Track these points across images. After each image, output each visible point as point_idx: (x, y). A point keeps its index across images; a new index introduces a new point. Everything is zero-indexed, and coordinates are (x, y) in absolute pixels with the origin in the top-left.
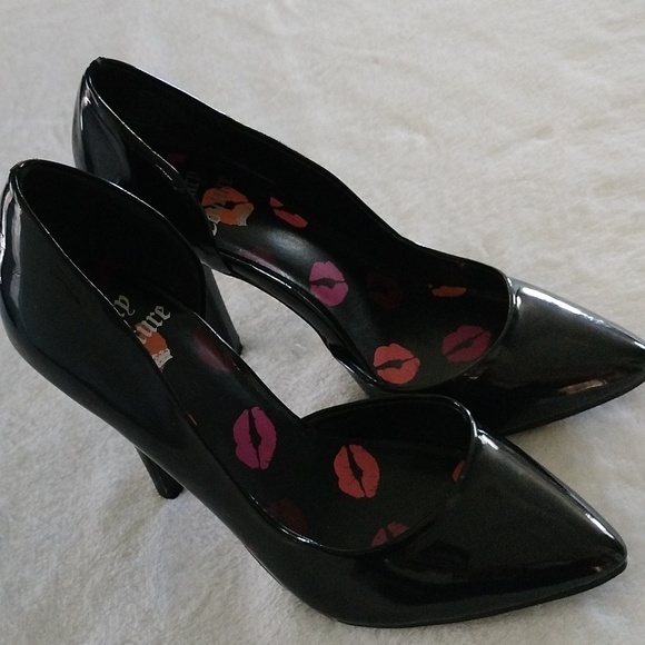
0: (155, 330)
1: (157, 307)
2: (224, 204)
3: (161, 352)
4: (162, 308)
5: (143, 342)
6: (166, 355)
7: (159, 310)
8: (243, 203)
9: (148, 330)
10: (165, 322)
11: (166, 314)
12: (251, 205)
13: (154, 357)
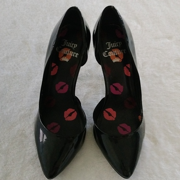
2: (116, 54)
4: (78, 55)
5: (68, 54)
6: (67, 60)
7: (77, 54)
8: (120, 58)
9: (71, 54)
10: (75, 57)
11: (77, 56)
12: (121, 61)
13: (65, 58)
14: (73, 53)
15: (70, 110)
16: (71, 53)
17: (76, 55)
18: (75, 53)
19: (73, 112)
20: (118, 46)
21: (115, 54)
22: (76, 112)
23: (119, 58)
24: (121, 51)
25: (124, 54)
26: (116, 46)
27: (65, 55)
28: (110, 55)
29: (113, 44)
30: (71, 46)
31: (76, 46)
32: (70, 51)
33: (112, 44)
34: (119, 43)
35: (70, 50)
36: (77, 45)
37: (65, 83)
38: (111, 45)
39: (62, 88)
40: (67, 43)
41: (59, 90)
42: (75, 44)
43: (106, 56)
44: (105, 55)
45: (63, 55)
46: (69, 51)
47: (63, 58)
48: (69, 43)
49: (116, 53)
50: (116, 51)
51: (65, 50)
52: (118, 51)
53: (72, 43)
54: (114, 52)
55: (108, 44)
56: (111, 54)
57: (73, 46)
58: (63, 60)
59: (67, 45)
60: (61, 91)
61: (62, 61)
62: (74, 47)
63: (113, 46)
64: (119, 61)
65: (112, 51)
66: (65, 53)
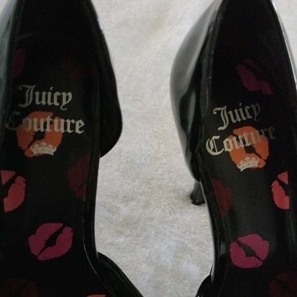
0: (63, 131)
1: (81, 121)
2: (248, 144)
3: (51, 146)
4: (83, 124)
5: (48, 130)
6: (50, 150)
7: (79, 124)
8: (261, 157)
9: (59, 126)
10: (74, 133)
11: (80, 129)
12: (263, 164)
13: (44, 144)
14: (66, 124)
16: (60, 122)
17: (77, 127)
18: (73, 121)
20: (249, 117)
21: (244, 143)
23: (257, 154)
24: (260, 134)
25: (270, 141)
26: (244, 119)
27: (39, 136)
28: (229, 147)
29: (236, 111)
30: (52, 101)
31: (67, 97)
32: (53, 118)
33: (231, 113)
35: (52, 114)
36: (70, 94)
38: (229, 116)
40: (37, 93)
42: (64, 94)
43: (217, 153)
44: (214, 150)
45: (31, 138)
46: (48, 119)
47: (36, 146)
48: (44, 94)
49: (246, 140)
50: (245, 135)
51: (36, 120)
52: (252, 133)
53: (53, 92)
54: (240, 137)
55: (219, 112)
56: (230, 145)
57: (60, 99)
58: (35, 153)
59: (38, 103)
61: (35, 157)
62: (64, 103)
63: (235, 118)
64: (256, 165)
65: (234, 135)
66: (36, 130)
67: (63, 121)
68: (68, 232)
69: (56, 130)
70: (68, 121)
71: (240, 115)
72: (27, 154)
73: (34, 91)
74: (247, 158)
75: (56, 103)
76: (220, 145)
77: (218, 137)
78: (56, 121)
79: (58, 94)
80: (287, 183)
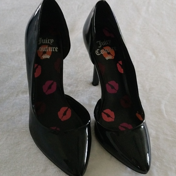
0: (52, 51)
3: (48, 55)
4: (57, 48)
5: (47, 51)
6: (48, 57)
8: (112, 55)
9: (50, 49)
10: (55, 51)
11: (57, 50)
12: (113, 58)
13: (46, 55)
15: (63, 109)
16: (50, 48)
18: (54, 48)
19: (67, 110)
20: (108, 44)
21: (107, 51)
22: (69, 109)
24: (112, 48)
25: (115, 51)
27: (45, 53)
28: (102, 53)
29: (104, 42)
30: (48, 42)
32: (48, 47)
33: (102, 43)
34: (108, 41)
35: (48, 46)
36: (53, 40)
37: (53, 81)
38: (101, 43)
39: (50, 87)
40: (43, 40)
41: (47, 91)
43: (99, 54)
44: (98, 54)
45: (42, 53)
46: (47, 48)
47: (44, 56)
48: (45, 40)
50: (107, 49)
51: (43, 48)
52: (109, 49)
55: (98, 42)
57: (50, 41)
59: (43, 43)
60: (50, 92)
61: (44, 59)
63: (103, 44)
64: (111, 58)
65: (104, 49)
66: (43, 51)
67: (51, 48)
68: (55, 84)
69: (50, 50)
70: (53, 48)
71: (105, 43)
72: (41, 58)
73: (42, 39)
74: (108, 56)
75: (49, 43)
76: (99, 52)
77: (99, 50)
78: (49, 48)
79: (49, 40)
80: (122, 64)
